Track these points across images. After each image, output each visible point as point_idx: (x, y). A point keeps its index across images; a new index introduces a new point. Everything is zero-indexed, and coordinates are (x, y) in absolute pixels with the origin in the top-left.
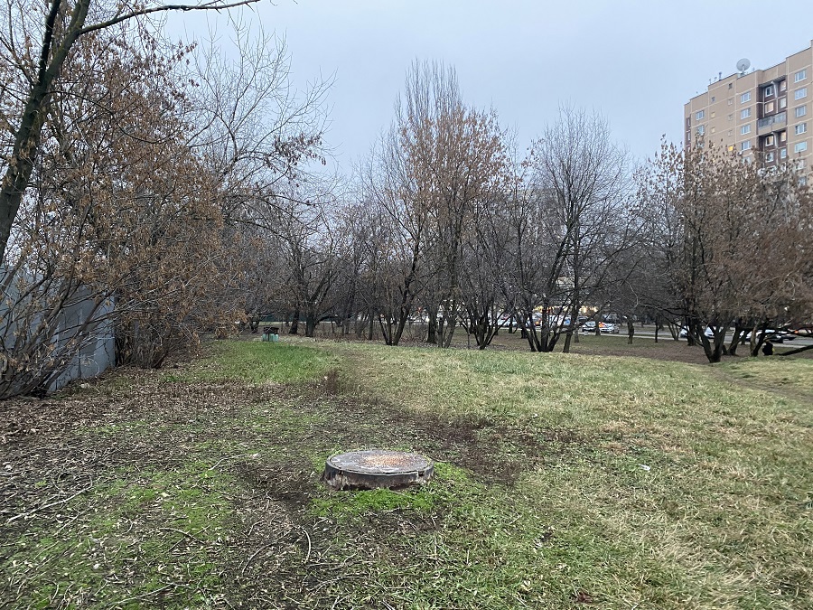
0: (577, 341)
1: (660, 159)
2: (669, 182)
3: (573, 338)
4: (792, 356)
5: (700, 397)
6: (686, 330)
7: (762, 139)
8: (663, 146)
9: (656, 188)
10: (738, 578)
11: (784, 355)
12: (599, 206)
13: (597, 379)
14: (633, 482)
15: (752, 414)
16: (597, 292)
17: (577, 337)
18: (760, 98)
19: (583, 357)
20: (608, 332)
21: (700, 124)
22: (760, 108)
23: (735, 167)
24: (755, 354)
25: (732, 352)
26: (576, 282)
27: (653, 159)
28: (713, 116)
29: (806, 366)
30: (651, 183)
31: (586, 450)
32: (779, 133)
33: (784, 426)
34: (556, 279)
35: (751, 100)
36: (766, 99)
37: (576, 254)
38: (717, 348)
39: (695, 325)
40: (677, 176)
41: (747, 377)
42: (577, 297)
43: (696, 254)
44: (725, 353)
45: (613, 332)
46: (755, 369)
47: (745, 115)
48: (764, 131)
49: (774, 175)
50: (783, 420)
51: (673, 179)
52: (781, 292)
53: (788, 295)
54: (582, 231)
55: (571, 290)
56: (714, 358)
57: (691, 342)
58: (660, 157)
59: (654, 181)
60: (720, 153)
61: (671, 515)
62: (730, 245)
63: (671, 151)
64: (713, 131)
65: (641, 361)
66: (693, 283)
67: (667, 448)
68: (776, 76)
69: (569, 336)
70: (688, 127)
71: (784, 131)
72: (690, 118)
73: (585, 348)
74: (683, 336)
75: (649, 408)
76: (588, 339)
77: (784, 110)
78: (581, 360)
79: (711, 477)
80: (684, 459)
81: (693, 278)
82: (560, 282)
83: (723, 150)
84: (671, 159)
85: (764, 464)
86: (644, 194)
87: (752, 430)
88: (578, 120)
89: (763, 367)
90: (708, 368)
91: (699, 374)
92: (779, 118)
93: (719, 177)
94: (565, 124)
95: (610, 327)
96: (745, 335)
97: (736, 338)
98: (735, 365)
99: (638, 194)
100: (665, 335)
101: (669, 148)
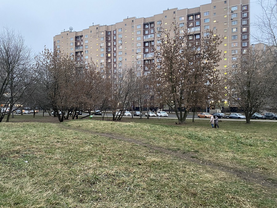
0: (13, 117)
1: (44, 54)
2: (47, 62)
3: (11, 116)
4: (83, 119)
5: (51, 134)
6: (53, 112)
7: (77, 53)
8: (45, 49)
9: (43, 63)
10: (49, 192)
11: (81, 119)
12: (21, 67)
13: (15, 131)
14: (20, 167)
15: (66, 138)
16: (20, 99)
17: (13, 115)
18: (76, 40)
19: (13, 124)
20: (26, 114)
21: (58, 44)
22: (76, 43)
23: (68, 60)
24: (73, 119)
25: (67, 118)
26: (12, 95)
27: (41, 53)
28: (62, 43)
29: (86, 121)
30: (41, 61)
31: (3, 159)
32: (81, 52)
33: (74, 140)
34: (3, 93)
35: (73, 40)
36: (78, 41)
37: (12, 84)
38: (62, 117)
39: (56, 110)
40: (50, 60)
41: (69, 126)
42: (12, 101)
43: (56, 87)
44: (65, 119)
45: (28, 113)
46: (72, 124)
47: (72, 45)
48: (77, 50)
49: (79, 65)
50: (74, 139)
51: (48, 61)
52: (80, 100)
53: (82, 101)
54: (15, 76)
55: (10, 98)
56: (61, 120)
57: (55, 116)
58: (44, 53)
59: (42, 61)
60: (63, 55)
61: (31, 177)
62: (66, 84)
63: (48, 51)
64: (62, 47)
65: (36, 124)
66: (55, 96)
67: (36, 153)
68: (80, 35)
69: (9, 116)
70: (54, 45)
71: (82, 52)
72: (55, 42)
73: (16, 120)
74: (52, 114)
75: (33, 140)
76: (18, 117)
77: (82, 45)
78: (12, 125)
79: (48, 160)
80: (41, 156)
81: (55, 95)
82: (5, 95)
83: (64, 54)
84: (48, 54)
85: (66, 153)
86: (38, 65)
87: (65, 143)
88: (12, 33)
89: (74, 123)
90: (58, 124)
91: (54, 126)
92: (81, 47)
93: (63, 63)
94: (6, 33)
95: (27, 112)
96: (71, 113)
97: (68, 114)
98: (67, 123)
99: (36, 64)
100: (47, 114)
101: (47, 50)
